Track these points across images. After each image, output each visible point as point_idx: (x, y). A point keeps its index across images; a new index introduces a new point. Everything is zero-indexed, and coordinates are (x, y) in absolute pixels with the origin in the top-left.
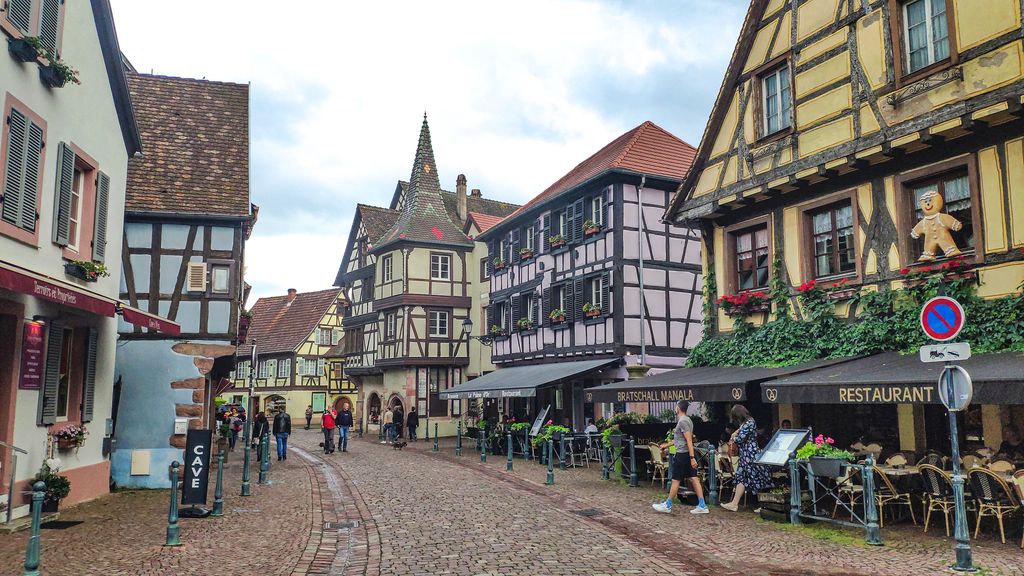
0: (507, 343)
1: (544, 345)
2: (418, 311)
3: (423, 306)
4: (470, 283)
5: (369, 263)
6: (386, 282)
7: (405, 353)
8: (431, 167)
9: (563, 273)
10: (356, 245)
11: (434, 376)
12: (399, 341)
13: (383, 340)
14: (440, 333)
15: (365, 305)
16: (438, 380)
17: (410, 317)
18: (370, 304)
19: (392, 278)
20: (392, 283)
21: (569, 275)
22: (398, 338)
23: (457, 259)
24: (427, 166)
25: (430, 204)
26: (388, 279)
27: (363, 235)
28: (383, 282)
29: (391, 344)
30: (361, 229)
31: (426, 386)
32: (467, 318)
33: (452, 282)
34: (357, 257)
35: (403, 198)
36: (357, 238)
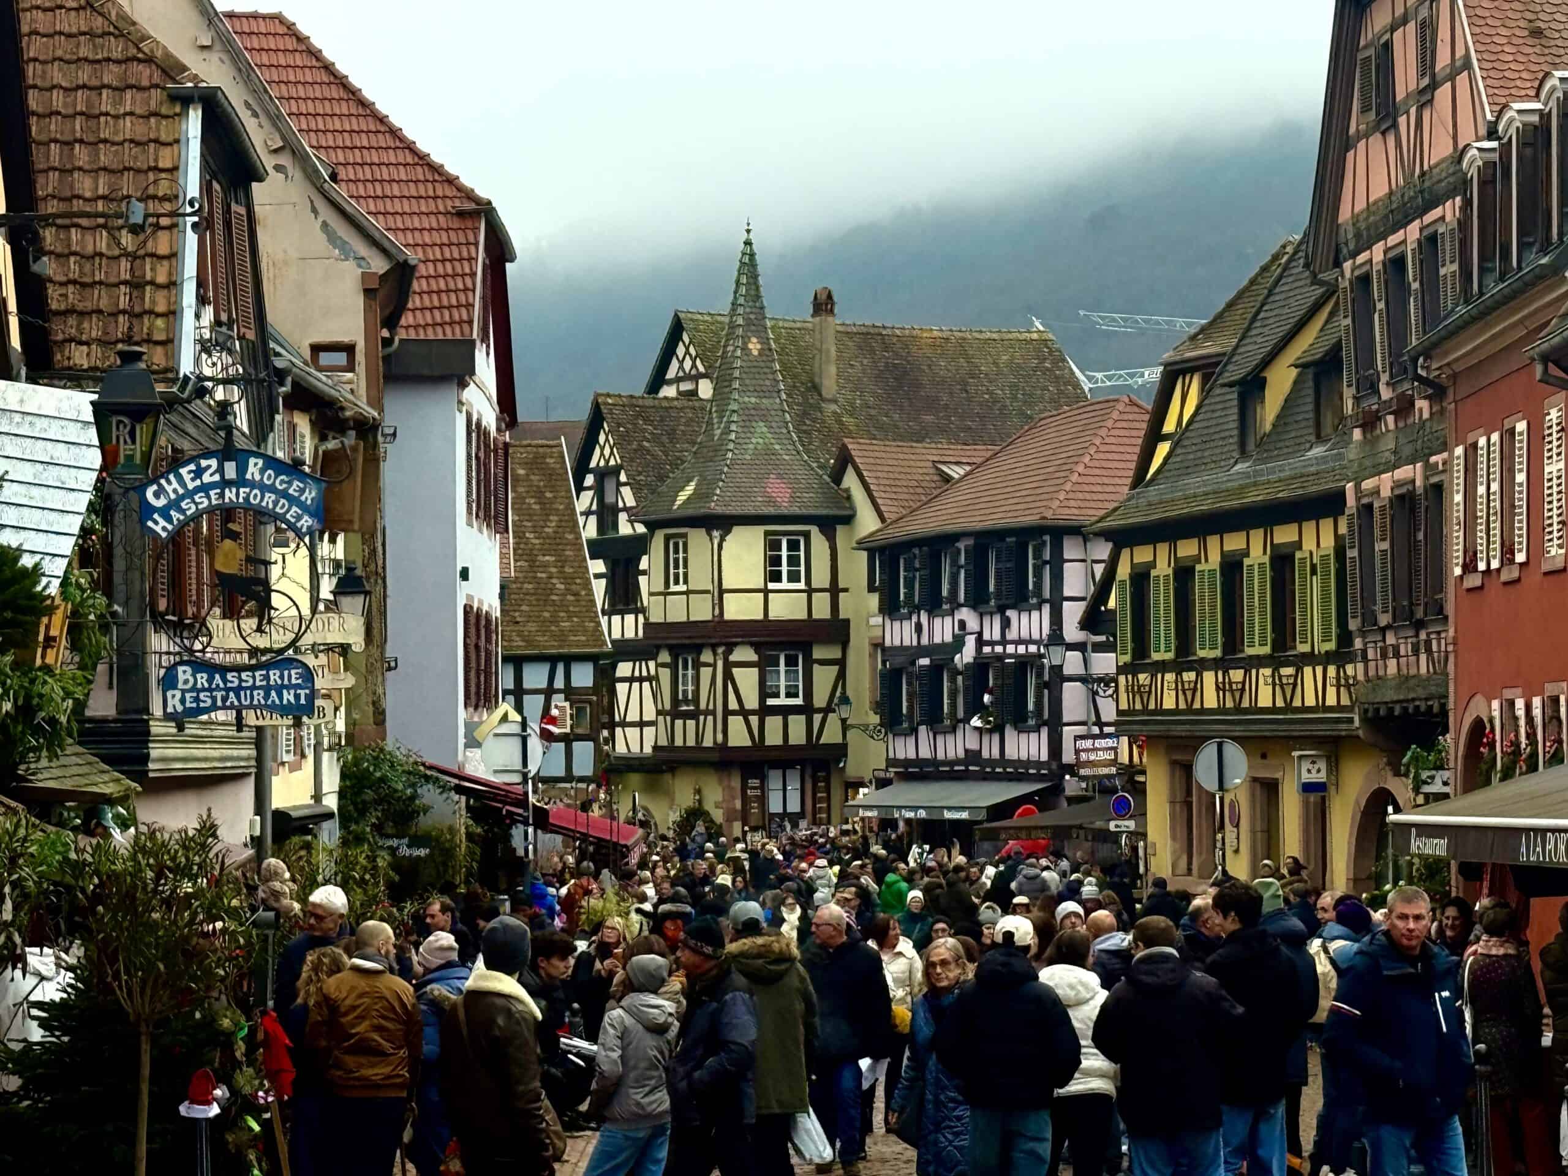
0: (911, 741)
1: (966, 751)
2: (745, 654)
3: (752, 644)
4: (846, 590)
5: (625, 529)
6: (673, 588)
7: (720, 738)
8: (764, 341)
9: (992, 643)
10: (589, 480)
11: (774, 781)
12: (707, 713)
13: (668, 706)
14: (788, 695)
15: (616, 619)
16: (785, 790)
17: (728, 666)
18: (630, 618)
19: (686, 582)
20: (687, 593)
21: (999, 649)
22: (703, 706)
23: (819, 543)
24: (754, 340)
25: (762, 424)
26: (677, 583)
27: (607, 461)
28: (667, 584)
29: (686, 716)
30: (602, 449)
31: (763, 800)
32: (841, 663)
33: (810, 591)
34: (594, 507)
35: (687, 352)
36: (593, 464)
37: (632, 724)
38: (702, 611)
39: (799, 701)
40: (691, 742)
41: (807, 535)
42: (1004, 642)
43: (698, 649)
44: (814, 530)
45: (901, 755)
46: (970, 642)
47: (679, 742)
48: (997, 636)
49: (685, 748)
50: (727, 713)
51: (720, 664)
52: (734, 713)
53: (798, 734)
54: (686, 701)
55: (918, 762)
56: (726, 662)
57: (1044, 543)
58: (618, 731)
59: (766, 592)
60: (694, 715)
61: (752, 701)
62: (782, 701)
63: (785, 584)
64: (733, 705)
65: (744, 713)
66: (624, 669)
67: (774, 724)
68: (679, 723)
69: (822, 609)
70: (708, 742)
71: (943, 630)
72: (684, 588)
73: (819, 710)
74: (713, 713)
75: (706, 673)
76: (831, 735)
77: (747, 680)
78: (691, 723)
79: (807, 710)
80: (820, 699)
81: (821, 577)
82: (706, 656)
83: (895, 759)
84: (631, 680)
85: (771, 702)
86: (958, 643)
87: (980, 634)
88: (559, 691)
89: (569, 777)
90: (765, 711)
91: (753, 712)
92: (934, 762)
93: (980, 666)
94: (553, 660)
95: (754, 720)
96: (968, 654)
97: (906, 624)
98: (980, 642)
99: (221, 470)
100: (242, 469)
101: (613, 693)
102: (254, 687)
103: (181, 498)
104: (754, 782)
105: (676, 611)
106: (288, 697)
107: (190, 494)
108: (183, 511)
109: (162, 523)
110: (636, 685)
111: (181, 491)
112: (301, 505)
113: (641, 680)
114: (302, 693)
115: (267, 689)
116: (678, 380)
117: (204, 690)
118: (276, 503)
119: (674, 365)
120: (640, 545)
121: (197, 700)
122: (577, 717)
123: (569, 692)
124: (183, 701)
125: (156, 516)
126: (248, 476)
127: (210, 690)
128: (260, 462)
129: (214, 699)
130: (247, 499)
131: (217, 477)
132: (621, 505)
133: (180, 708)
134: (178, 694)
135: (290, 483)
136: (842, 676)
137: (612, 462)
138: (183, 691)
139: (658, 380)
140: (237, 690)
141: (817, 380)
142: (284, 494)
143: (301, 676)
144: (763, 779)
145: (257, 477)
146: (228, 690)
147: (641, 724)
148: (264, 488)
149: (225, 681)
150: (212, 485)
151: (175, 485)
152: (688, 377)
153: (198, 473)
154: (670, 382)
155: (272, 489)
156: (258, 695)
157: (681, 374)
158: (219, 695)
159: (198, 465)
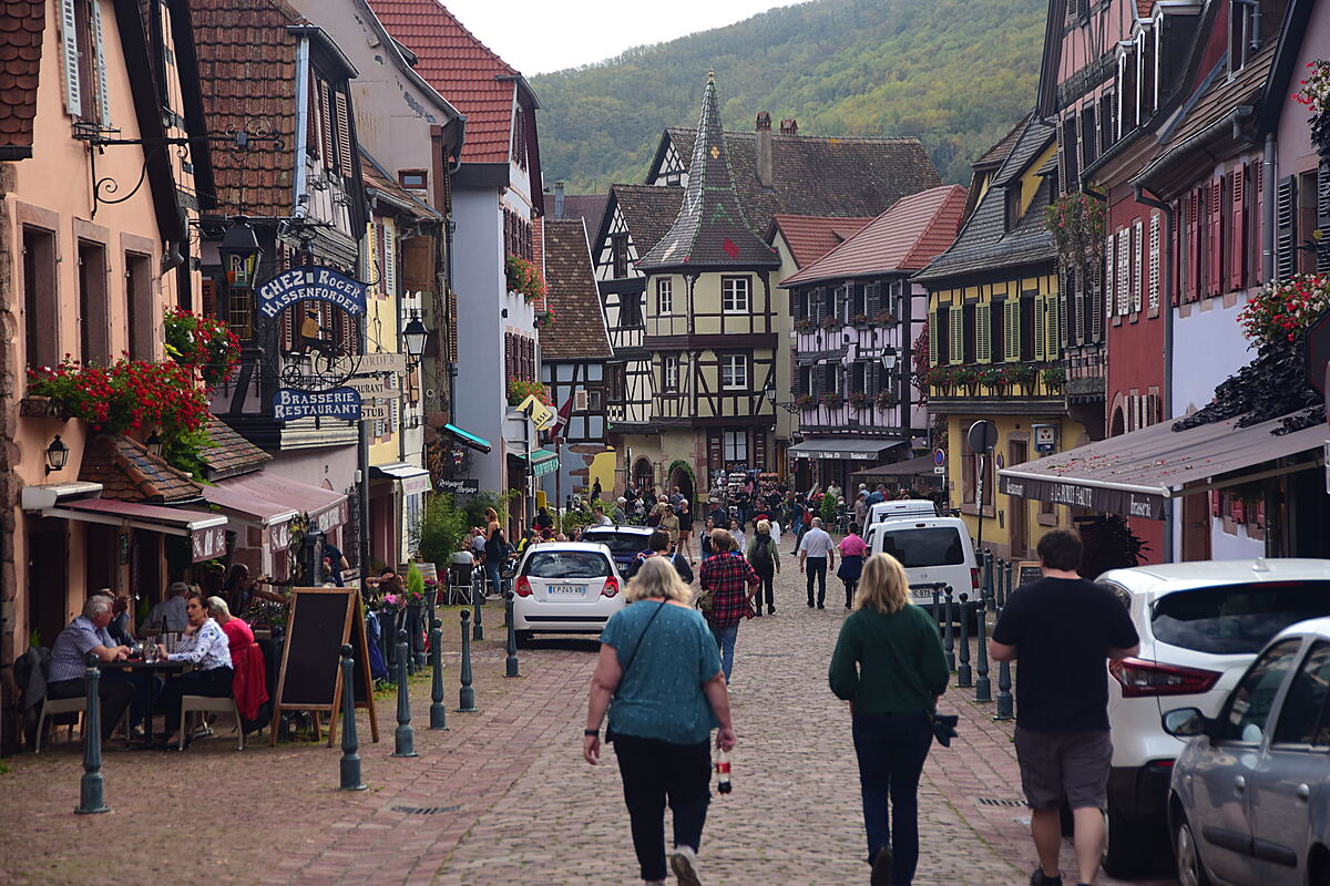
0: (815, 414)
1: (849, 421)
2: (709, 357)
3: (713, 350)
4: (776, 314)
5: (631, 274)
6: (662, 313)
7: (692, 412)
8: (721, 149)
9: (866, 350)
10: (609, 241)
11: (729, 440)
12: (684, 395)
13: (659, 391)
14: (737, 384)
15: (626, 333)
16: (735, 445)
17: (698, 365)
18: (635, 332)
19: (670, 310)
20: (672, 316)
21: (870, 354)
22: (681, 391)
23: (757, 282)
24: (715, 148)
25: (719, 205)
26: (664, 310)
27: (620, 229)
28: (658, 312)
29: (671, 397)
30: (617, 221)
31: (721, 453)
32: (773, 362)
33: (751, 315)
34: (612, 260)
35: (673, 156)
36: (610, 232)
37: (637, 402)
38: (681, 328)
39: (745, 387)
40: (674, 415)
41: (750, 277)
42: (873, 349)
43: (678, 353)
44: (754, 274)
45: (808, 423)
46: (852, 349)
47: (666, 415)
48: (869, 346)
49: (670, 418)
50: (697, 395)
51: (692, 363)
52: (702, 395)
53: (744, 410)
54: (672, 389)
55: (819, 427)
56: (696, 361)
57: (899, 284)
58: (628, 406)
59: (723, 315)
60: (676, 397)
61: (713, 389)
62: (734, 387)
63: (735, 311)
64: (701, 390)
65: (708, 395)
66: (631, 366)
67: (728, 402)
68: (666, 401)
69: (759, 328)
70: (685, 415)
71: (834, 342)
72: (668, 313)
73: (757, 393)
74: (689, 395)
75: (683, 369)
76: (766, 409)
77: (710, 373)
78: (674, 402)
79: (750, 393)
80: (758, 387)
81: (759, 307)
82: (684, 358)
83: (804, 426)
84: (636, 373)
85: (725, 388)
86: (845, 349)
87: (858, 344)
88: (580, 383)
89: (587, 439)
90: (721, 394)
91: (714, 395)
92: (829, 427)
93: (858, 366)
94: (576, 363)
95: (715, 400)
96: (850, 357)
97: (811, 337)
98: (858, 349)
99: (304, 278)
100: (317, 277)
101: (625, 381)
102: (325, 403)
103: (282, 294)
104: (716, 440)
105: (664, 328)
106: (346, 409)
107: (287, 292)
108: (283, 302)
109: (271, 308)
110: (639, 376)
111: (282, 290)
112: (351, 298)
113: (642, 373)
114: (354, 406)
115: (333, 404)
116: (667, 174)
117: (296, 405)
118: (337, 297)
119: (665, 163)
120: (640, 285)
121: (293, 411)
122: (592, 400)
123: (587, 384)
124: (284, 411)
125: (267, 304)
126: (320, 281)
127: (300, 405)
128: (327, 273)
129: (303, 410)
130: (320, 294)
131: (302, 282)
132: (629, 258)
133: (283, 416)
134: (282, 407)
135: (345, 286)
136: (773, 371)
137: (623, 230)
138: (285, 406)
139: (654, 174)
140: (316, 405)
141: (759, 173)
142: (342, 292)
143: (353, 397)
144: (721, 438)
145: (326, 282)
146: (310, 405)
147: (643, 402)
148: (330, 289)
149: (309, 400)
150: (300, 287)
151: (278, 286)
152: (673, 172)
153: (291, 280)
154: (662, 176)
155: (335, 289)
156: (329, 407)
157: (669, 170)
158: (306, 408)
159: (291, 275)
